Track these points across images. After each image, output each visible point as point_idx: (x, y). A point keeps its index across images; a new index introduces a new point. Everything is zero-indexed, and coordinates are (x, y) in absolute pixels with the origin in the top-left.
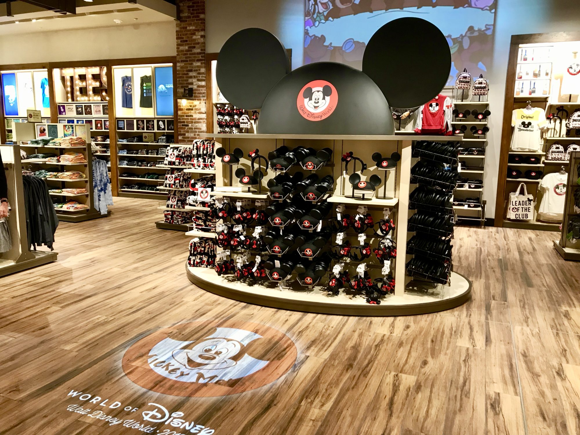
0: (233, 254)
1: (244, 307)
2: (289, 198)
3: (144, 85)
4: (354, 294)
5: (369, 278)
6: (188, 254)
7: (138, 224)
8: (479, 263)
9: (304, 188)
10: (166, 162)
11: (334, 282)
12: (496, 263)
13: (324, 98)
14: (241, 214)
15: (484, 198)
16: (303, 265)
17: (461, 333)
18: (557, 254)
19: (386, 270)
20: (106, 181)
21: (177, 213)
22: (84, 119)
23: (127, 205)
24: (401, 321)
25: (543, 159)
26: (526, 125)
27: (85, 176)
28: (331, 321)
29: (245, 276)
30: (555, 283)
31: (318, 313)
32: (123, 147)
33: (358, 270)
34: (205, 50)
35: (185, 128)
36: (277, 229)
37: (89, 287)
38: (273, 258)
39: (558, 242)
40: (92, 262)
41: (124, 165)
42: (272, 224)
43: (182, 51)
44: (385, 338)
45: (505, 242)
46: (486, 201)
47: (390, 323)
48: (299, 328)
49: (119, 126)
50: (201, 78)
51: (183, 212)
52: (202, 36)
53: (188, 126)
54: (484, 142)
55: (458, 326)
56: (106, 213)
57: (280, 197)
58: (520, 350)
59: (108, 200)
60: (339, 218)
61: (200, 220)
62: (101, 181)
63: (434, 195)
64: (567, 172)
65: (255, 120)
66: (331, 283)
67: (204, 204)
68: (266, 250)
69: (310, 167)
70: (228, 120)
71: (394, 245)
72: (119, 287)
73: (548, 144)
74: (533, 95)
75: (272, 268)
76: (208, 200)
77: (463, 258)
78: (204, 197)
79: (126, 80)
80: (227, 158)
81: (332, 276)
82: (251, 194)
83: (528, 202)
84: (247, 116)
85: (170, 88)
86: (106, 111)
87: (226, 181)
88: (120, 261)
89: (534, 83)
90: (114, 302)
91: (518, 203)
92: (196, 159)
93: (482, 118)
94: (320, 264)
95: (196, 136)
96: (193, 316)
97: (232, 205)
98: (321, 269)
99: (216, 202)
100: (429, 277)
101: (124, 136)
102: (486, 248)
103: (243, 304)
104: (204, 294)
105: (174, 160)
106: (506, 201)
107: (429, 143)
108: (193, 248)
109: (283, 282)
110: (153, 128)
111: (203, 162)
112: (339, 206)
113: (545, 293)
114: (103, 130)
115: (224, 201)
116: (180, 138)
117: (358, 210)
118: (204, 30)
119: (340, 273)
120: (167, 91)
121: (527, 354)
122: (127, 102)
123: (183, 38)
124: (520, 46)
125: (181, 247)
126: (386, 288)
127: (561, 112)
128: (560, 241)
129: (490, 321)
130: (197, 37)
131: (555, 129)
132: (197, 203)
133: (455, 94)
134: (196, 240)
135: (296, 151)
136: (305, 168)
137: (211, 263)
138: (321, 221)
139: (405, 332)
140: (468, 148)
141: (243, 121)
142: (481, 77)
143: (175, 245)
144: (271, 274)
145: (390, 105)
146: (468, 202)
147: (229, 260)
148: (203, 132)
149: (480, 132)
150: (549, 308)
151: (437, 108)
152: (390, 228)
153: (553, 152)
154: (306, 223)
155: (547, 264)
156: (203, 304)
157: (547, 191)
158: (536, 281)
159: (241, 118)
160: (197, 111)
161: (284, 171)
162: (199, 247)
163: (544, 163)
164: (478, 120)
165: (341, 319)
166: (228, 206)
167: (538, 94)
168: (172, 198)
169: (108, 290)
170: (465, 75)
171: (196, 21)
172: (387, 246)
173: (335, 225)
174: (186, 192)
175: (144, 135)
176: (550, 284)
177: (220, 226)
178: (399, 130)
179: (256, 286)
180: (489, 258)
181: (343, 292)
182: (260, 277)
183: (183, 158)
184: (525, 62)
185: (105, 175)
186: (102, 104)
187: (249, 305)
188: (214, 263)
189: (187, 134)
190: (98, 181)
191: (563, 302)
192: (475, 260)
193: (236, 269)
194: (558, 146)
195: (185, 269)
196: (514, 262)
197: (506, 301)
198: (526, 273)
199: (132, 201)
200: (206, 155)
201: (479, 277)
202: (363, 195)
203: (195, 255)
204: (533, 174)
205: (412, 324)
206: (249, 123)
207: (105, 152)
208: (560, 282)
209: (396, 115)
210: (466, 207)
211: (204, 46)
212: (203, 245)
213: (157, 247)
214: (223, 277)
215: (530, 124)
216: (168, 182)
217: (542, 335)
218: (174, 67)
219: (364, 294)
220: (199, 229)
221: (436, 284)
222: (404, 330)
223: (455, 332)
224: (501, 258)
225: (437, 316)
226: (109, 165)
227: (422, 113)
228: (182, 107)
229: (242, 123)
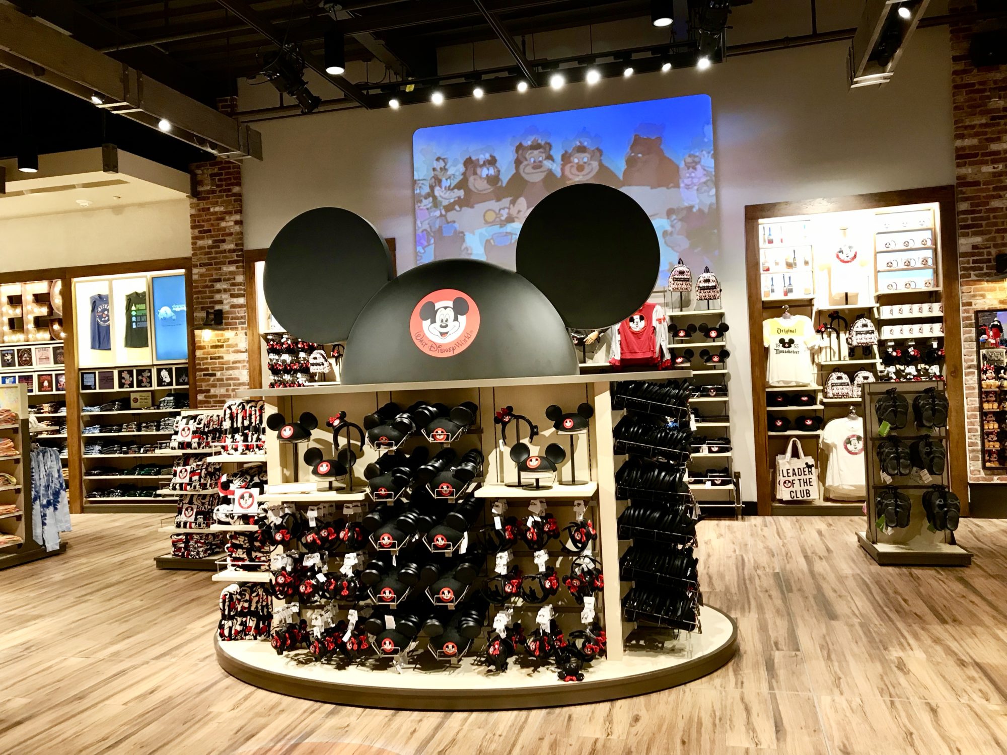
0: (303, 611)
1: (332, 713)
2: (406, 495)
3: (133, 308)
4: (536, 666)
5: (560, 633)
6: (218, 615)
7: (122, 564)
8: (744, 583)
9: (433, 477)
10: (174, 444)
11: (497, 646)
12: (772, 581)
13: (456, 319)
14: (318, 533)
15: (736, 467)
16: (439, 621)
17: (731, 720)
18: (866, 555)
19: (588, 615)
20: (58, 486)
21: (195, 537)
22: (17, 375)
23: (99, 529)
24: (623, 708)
25: (820, 396)
26: (787, 344)
27: (14, 480)
28: (496, 725)
29: (329, 652)
30: (871, 607)
31: (472, 711)
32: (93, 421)
33: (539, 620)
34: (242, 245)
35: (209, 380)
36: (386, 557)
37: (19, 702)
38: (381, 611)
39: (863, 535)
40: (27, 649)
41: (95, 453)
42: (377, 548)
43: (201, 248)
44: (599, 746)
45: (780, 542)
46: (739, 473)
47: (605, 715)
48: (438, 745)
49: (85, 384)
50: (236, 292)
51: (207, 535)
52: (237, 223)
53: (214, 375)
54: (723, 375)
55: (724, 708)
56: (58, 548)
57: (389, 496)
58: (836, 743)
59: (61, 521)
60: (498, 526)
61: (240, 551)
62: (47, 487)
63: (656, 473)
64: (860, 416)
65: (337, 358)
66: (491, 650)
67: (245, 518)
68: (368, 597)
69: (441, 438)
70: (288, 361)
71: (598, 566)
72: (80, 697)
73: (825, 372)
74: (791, 297)
75: (380, 631)
76: (254, 510)
77: (715, 578)
78: (246, 506)
79: (99, 302)
80: (288, 432)
81: (493, 636)
82: (334, 493)
83: (806, 470)
84: (322, 352)
85: (182, 311)
86: (60, 358)
87: (287, 473)
88: (82, 643)
89: (790, 278)
90: (68, 729)
91: (791, 471)
92: (230, 436)
93: (717, 336)
94: (470, 615)
95: (230, 392)
96: (231, 742)
97: (298, 516)
98: (471, 624)
99: (270, 513)
100: (663, 620)
101: (94, 400)
102: (751, 555)
103: (329, 707)
104: (251, 694)
105: (188, 439)
106: (772, 470)
107: (639, 384)
108: (227, 604)
109: (403, 657)
110: (150, 383)
111: (244, 441)
112: (496, 503)
113: (858, 628)
114: (54, 392)
115: (284, 511)
116: (200, 397)
117: (531, 508)
118: (240, 212)
119: (507, 628)
120: (174, 317)
121: (850, 750)
122: (101, 339)
123: (203, 226)
124: (760, 221)
125: (205, 604)
126: (592, 649)
127: (836, 322)
128: (867, 532)
129: (776, 691)
130: (229, 223)
131: (831, 348)
132: (233, 518)
133: (669, 300)
134: (234, 588)
135: (413, 411)
136: (431, 440)
137: (263, 631)
138: (466, 534)
139: (634, 730)
140: (700, 386)
141: (315, 361)
142: (707, 270)
143: (193, 600)
144: (379, 643)
145: (567, 325)
146: (711, 476)
147: (298, 622)
148: (243, 384)
149: (716, 359)
150: (870, 655)
151: (642, 324)
152: (589, 536)
153: (833, 385)
154: (440, 539)
155: (853, 575)
156: (250, 715)
157: (834, 450)
158: (841, 607)
159: (313, 356)
160: (231, 349)
161: (394, 448)
162: (239, 601)
163: (822, 403)
164: (709, 339)
165: (516, 717)
166: (292, 519)
167: (798, 295)
168: (187, 509)
169: (56, 706)
170: (682, 268)
171: (225, 198)
172: (586, 569)
173: (491, 538)
174: (212, 496)
175: (133, 396)
176: (863, 611)
177: (279, 559)
178: (585, 362)
179: (352, 669)
180: (759, 572)
181: (515, 663)
182: (358, 650)
183: (206, 434)
184: (771, 245)
185: (56, 475)
186: (51, 346)
187: (340, 707)
188: (269, 631)
189: (213, 391)
190: (42, 488)
191: (891, 642)
192: (736, 578)
193: (312, 639)
194: (839, 374)
195: (213, 645)
196: (801, 576)
197: (798, 650)
198: (823, 595)
199: (109, 519)
200: (248, 428)
201: (747, 610)
202: (537, 480)
203: (231, 618)
204: (809, 422)
205: (643, 713)
206: (326, 364)
207: (58, 432)
208: (880, 606)
209: (578, 339)
210: (708, 486)
211: (241, 239)
212: (247, 597)
213: (156, 606)
214: (287, 656)
215: (791, 341)
216: (177, 480)
217: (867, 709)
218: (188, 277)
219: (552, 664)
220: (238, 566)
221: (676, 631)
222: (631, 726)
223: (720, 721)
224: (777, 570)
225: (684, 692)
226: (65, 455)
227: (619, 333)
228: (202, 344)
229: (313, 365)
